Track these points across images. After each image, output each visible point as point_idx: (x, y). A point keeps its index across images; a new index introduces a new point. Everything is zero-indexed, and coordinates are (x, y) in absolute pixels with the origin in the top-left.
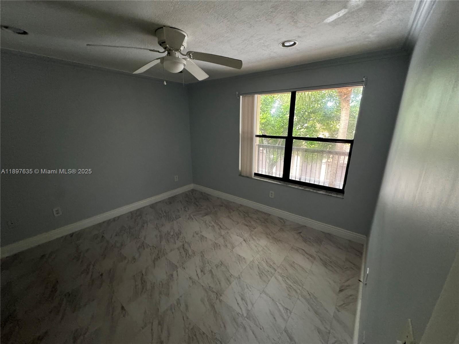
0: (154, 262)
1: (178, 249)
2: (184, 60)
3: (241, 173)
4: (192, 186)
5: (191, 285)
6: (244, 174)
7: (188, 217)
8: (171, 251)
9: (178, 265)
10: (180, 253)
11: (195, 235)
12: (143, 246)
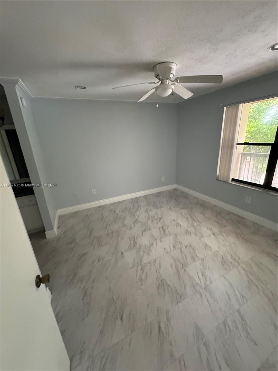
0: (142, 232)
1: (159, 228)
2: (173, 85)
3: (218, 178)
4: (175, 186)
5: (165, 253)
6: (221, 178)
7: (169, 208)
8: (154, 228)
9: (157, 238)
10: (160, 231)
11: (173, 222)
12: (136, 221)
